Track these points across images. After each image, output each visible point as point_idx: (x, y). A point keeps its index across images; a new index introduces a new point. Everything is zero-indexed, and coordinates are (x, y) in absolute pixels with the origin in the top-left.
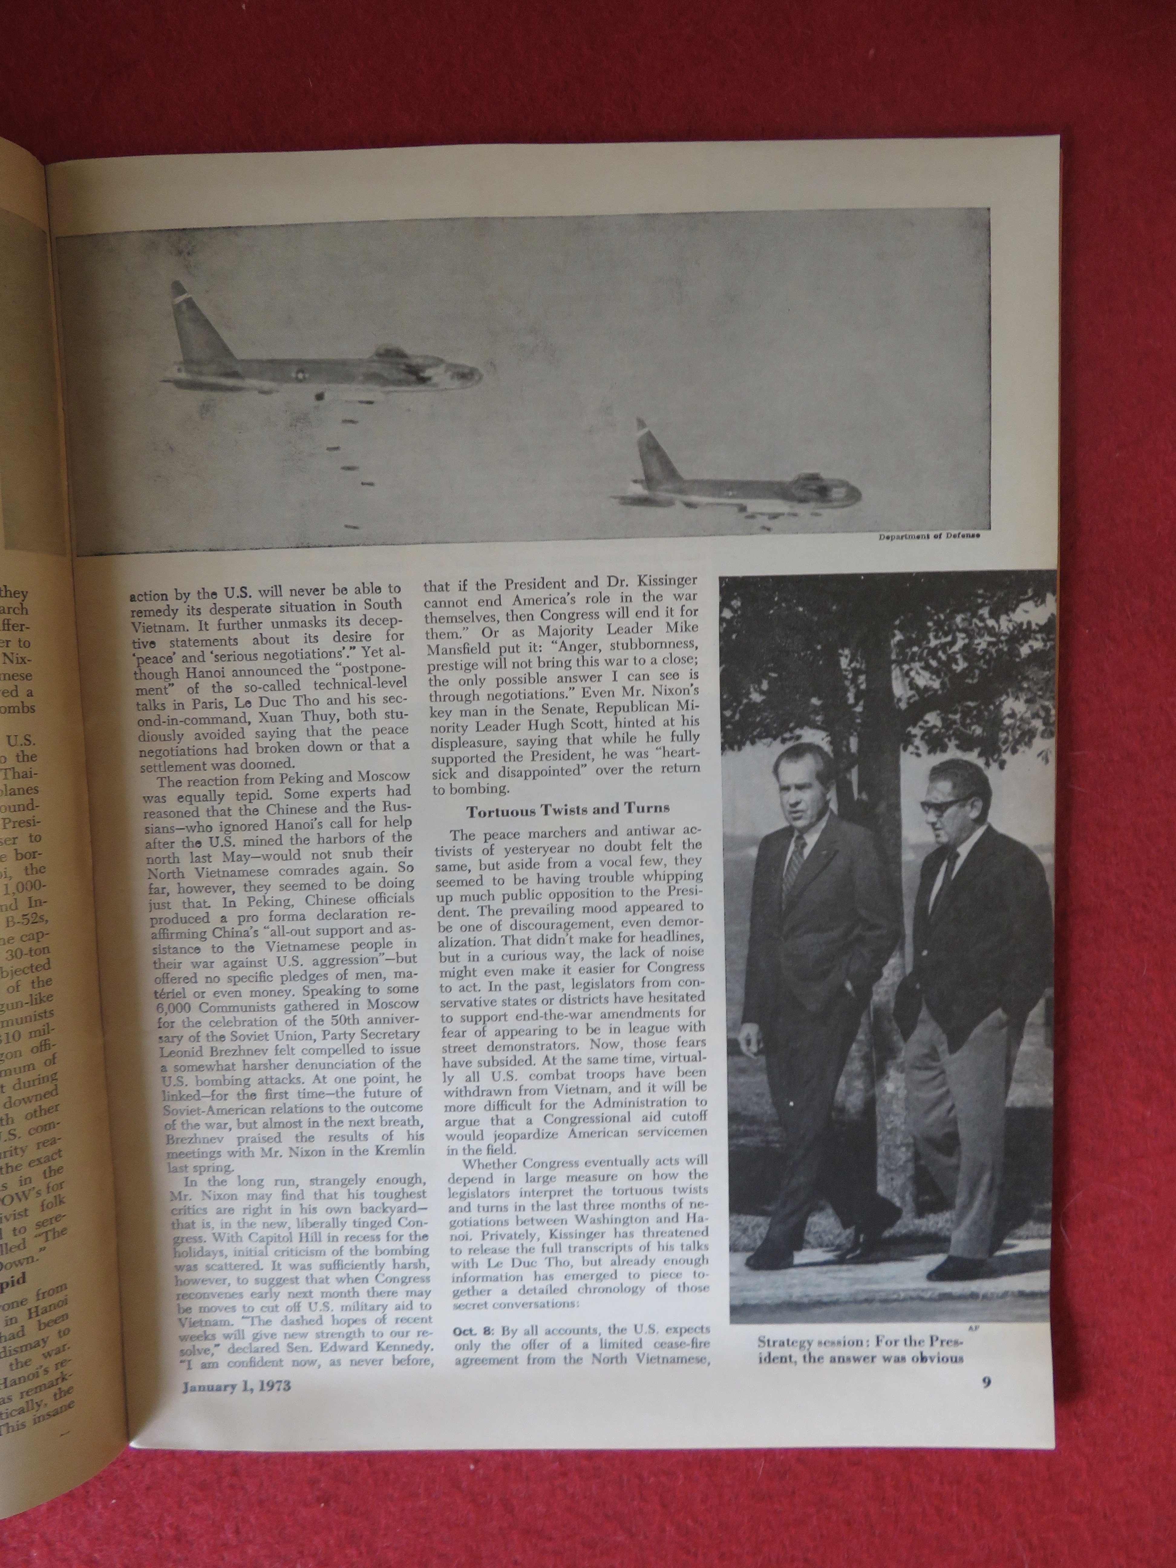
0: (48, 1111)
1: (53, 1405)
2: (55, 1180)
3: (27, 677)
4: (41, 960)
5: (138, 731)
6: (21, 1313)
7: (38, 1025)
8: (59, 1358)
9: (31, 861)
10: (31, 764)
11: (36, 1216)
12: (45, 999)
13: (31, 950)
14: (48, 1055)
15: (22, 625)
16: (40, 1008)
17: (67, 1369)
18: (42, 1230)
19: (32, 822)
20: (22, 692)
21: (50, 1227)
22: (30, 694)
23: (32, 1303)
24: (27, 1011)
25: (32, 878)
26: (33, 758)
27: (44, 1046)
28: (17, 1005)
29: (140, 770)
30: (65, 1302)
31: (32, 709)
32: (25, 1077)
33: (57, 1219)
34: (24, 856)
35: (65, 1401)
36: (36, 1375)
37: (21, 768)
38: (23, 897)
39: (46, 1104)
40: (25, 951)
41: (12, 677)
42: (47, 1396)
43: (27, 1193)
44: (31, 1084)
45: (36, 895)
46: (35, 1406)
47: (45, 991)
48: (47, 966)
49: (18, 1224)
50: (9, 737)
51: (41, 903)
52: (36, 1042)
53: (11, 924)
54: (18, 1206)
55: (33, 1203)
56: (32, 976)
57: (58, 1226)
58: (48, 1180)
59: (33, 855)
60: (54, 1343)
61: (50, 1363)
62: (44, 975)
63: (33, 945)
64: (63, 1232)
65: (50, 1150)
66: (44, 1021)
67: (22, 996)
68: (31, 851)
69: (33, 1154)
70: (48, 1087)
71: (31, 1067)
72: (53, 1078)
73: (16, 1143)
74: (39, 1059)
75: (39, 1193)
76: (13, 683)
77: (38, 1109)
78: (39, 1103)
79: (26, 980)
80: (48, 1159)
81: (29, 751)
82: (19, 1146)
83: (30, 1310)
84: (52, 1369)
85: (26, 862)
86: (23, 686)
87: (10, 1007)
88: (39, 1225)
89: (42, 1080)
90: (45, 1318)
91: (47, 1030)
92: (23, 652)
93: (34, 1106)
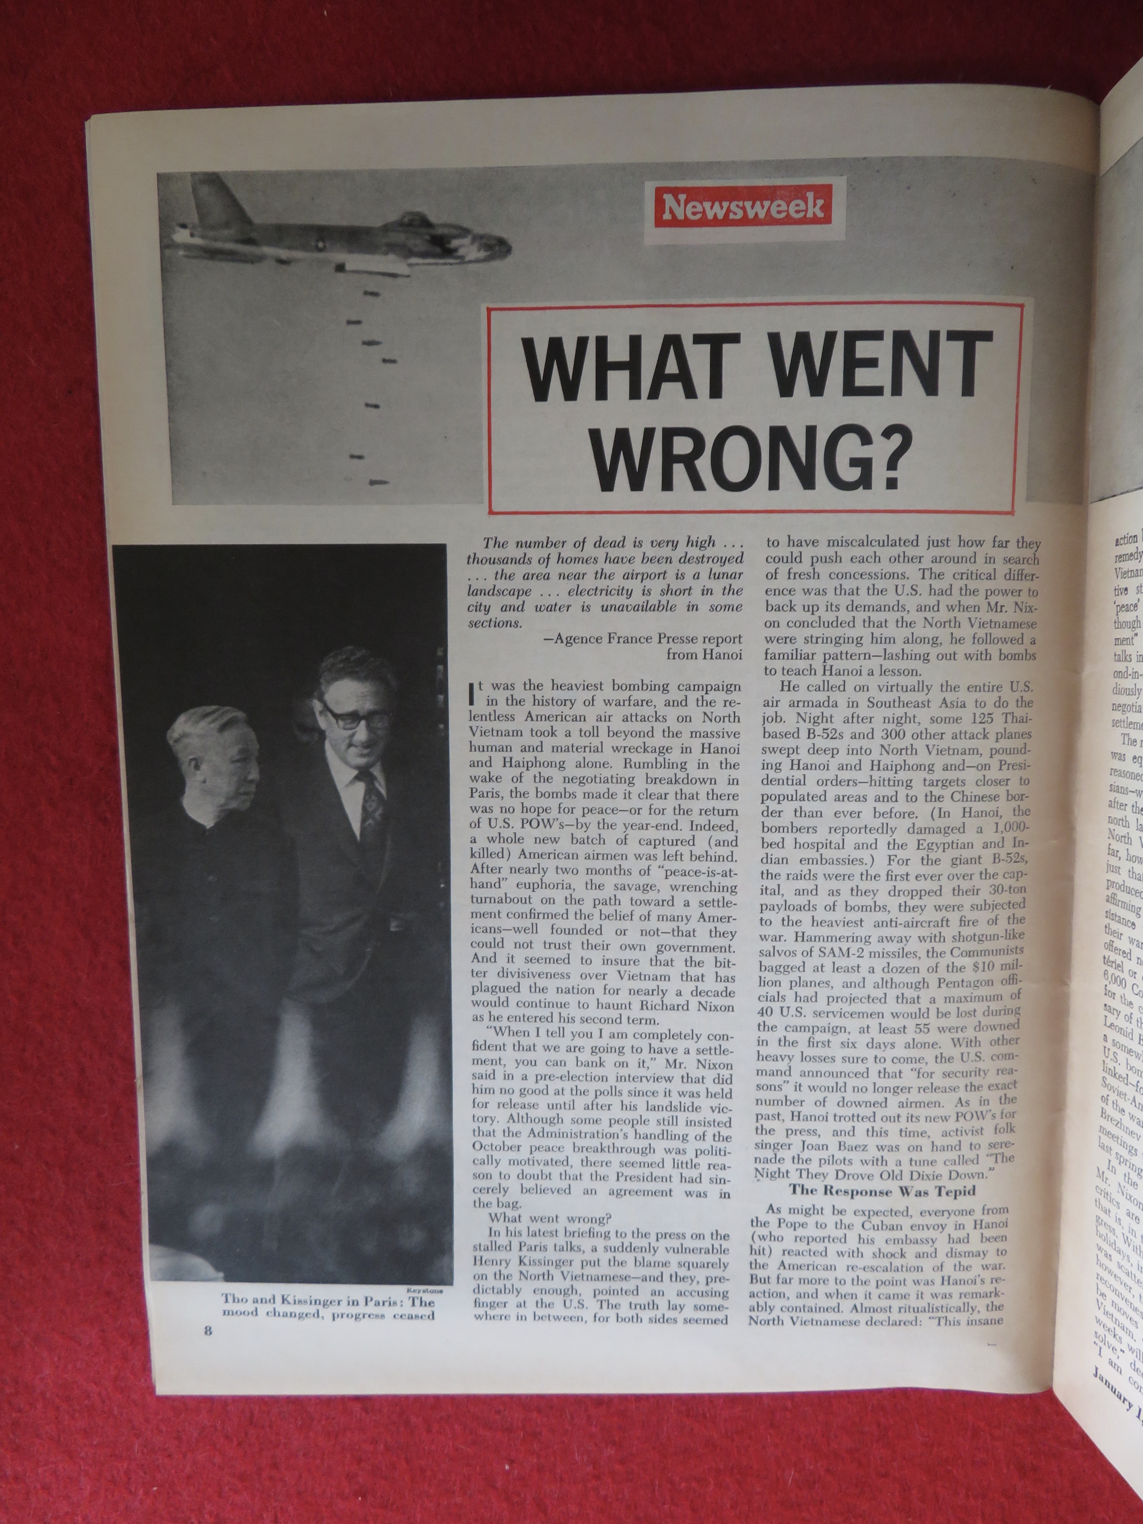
0: (1009, 1042)
1: (984, 1315)
2: (1009, 1108)
3: (1032, 625)
4: (1017, 898)
5: (1112, 682)
6: (968, 1221)
7: (1009, 959)
8: (996, 1274)
9: (1019, 802)
10: (1027, 710)
11: (989, 1136)
12: (1017, 936)
13: (1010, 888)
14: (1014, 988)
15: (1033, 575)
16: (1013, 943)
17: (1001, 1287)
18: (993, 1151)
19: (1023, 765)
20: (1027, 640)
21: (1000, 1151)
22: (1033, 642)
23: (978, 1215)
24: (1002, 944)
25: (1019, 819)
26: (1029, 704)
27: (1012, 980)
28: (995, 937)
29: (1111, 724)
30: (1006, 1225)
31: (1033, 657)
32: (994, 1006)
33: (1007, 1144)
34: (1014, 798)
35: (996, 1315)
36: (974, 1282)
37: (1019, 712)
38: (1009, 836)
39: (1009, 1034)
40: (1006, 888)
41: (1020, 625)
42: (981, 1304)
43: (984, 1113)
44: (998, 1013)
45: (1020, 836)
46: (970, 1309)
47: (1018, 928)
48: (1023, 905)
49: (975, 1140)
50: (1012, 682)
51: (1023, 844)
52: (1006, 974)
53: (997, 860)
54: (977, 1124)
55: (988, 1125)
56: (1009, 912)
57: (1008, 1152)
58: (1004, 1106)
59: (1021, 797)
60: (992, 1259)
61: (988, 1275)
62: (1019, 913)
63: (1012, 882)
64: (1011, 1159)
65: (1006, 1079)
66: (1015, 956)
67: (999, 929)
68: (1020, 793)
69: (992, 1078)
70: (1012, 1019)
71: (999, 997)
72: (1017, 1012)
73: (981, 1065)
74: (1007, 990)
75: (994, 1116)
76: (1020, 631)
77: (1001, 1038)
78: (1002, 1032)
79: (1003, 915)
80: (1005, 1087)
81: (1027, 697)
82: (982, 1068)
83: (976, 1221)
84: (988, 1281)
85: (1014, 804)
86: (1028, 634)
87: (988, 938)
88: (992, 1146)
89: (1007, 1012)
90: (988, 1233)
91: (1015, 965)
92: (1032, 601)
93: (997, 1034)
